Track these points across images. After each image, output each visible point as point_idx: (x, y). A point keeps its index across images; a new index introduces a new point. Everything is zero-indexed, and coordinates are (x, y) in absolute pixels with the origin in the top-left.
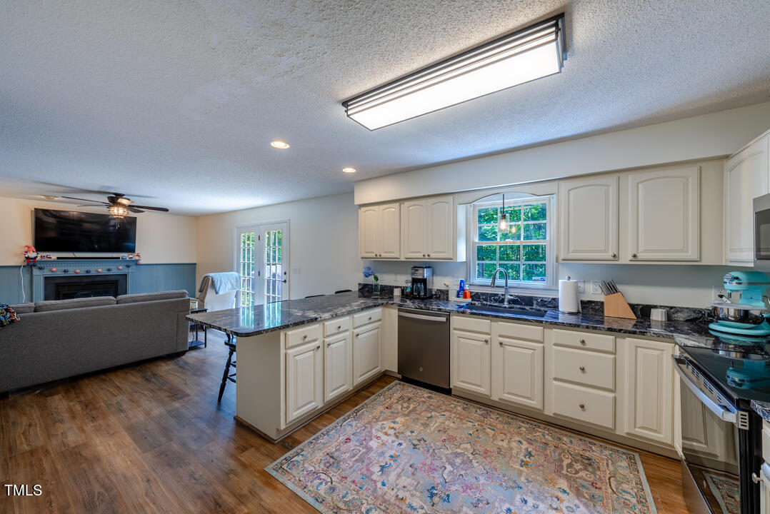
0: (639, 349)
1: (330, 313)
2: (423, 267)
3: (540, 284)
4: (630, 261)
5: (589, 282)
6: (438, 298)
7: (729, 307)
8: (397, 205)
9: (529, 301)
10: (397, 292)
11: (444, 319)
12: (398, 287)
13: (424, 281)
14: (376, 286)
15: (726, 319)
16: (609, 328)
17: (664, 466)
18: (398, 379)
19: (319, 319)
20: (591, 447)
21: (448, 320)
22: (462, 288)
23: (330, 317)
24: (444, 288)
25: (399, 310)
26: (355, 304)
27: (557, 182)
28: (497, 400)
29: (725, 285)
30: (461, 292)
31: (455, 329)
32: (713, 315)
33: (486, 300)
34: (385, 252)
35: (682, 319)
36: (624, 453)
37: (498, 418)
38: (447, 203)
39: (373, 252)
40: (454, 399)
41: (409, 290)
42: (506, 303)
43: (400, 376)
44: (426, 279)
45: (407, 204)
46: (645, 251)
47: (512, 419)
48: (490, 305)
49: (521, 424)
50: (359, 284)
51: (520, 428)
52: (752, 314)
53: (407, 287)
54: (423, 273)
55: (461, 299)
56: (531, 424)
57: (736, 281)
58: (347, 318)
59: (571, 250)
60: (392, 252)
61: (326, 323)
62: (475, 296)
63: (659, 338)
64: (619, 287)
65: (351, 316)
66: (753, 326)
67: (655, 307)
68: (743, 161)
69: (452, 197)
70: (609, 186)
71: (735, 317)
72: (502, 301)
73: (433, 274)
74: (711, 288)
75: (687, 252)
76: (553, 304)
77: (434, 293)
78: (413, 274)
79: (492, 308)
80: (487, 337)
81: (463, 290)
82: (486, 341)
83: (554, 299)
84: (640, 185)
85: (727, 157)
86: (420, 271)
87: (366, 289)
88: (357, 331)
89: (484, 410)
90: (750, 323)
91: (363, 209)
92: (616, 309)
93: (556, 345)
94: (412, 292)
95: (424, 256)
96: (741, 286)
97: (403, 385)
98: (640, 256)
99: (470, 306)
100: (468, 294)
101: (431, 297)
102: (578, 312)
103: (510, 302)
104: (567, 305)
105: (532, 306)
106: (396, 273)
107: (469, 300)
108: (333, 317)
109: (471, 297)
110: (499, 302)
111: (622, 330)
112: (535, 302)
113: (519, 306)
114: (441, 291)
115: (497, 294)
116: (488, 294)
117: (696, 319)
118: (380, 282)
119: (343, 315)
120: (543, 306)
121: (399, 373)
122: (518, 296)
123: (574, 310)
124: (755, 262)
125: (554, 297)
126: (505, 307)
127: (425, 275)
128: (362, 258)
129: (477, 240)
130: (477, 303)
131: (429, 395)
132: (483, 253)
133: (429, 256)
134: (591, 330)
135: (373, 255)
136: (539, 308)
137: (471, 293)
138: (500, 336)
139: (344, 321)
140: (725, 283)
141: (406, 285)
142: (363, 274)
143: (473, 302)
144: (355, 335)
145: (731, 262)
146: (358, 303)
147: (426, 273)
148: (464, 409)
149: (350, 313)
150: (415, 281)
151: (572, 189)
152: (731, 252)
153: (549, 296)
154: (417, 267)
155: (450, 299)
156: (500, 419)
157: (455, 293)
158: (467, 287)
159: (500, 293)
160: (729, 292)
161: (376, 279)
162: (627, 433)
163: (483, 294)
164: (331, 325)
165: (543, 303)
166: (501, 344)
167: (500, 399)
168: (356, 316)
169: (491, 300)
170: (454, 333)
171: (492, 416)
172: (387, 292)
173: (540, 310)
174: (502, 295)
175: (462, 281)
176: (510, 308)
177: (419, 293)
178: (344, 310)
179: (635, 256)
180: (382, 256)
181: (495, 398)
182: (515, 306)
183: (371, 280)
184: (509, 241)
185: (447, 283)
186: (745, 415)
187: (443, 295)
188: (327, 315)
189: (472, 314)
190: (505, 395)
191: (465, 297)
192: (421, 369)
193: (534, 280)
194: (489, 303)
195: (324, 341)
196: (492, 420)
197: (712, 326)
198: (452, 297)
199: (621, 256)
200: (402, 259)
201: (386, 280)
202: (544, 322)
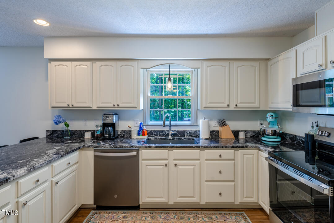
0: (244, 155)
1: (26, 168)
2: (112, 115)
3: (188, 123)
4: (234, 108)
5: (212, 120)
6: (123, 137)
7: (270, 129)
8: (89, 63)
9: (182, 133)
10: (88, 136)
11: (134, 154)
12: (87, 131)
13: (113, 125)
14: (67, 131)
15: (268, 135)
16: (232, 146)
17: (255, 215)
18: (94, 209)
19: (12, 179)
20: (226, 217)
21: (138, 153)
22: (141, 128)
23: (27, 172)
24: (127, 129)
25: (95, 151)
26: (51, 151)
27: (201, 61)
28: (173, 204)
29: (267, 119)
30: (141, 131)
31: (143, 160)
32: (263, 133)
33: (157, 135)
34: (78, 102)
35: (249, 136)
36: (239, 214)
37: (175, 217)
38: (133, 66)
39: (65, 102)
40: (142, 211)
41: (99, 133)
42: (170, 136)
43: (95, 206)
44: (115, 123)
45: (99, 63)
46: (240, 103)
47: (183, 214)
48: (160, 139)
49: (189, 215)
50: (47, 131)
51: (189, 219)
52: (277, 132)
53: (97, 131)
54: (113, 119)
55: (141, 137)
56: (194, 214)
57: (272, 117)
58: (46, 169)
59: (208, 102)
60: (85, 102)
61: (21, 181)
62: (150, 133)
63: (253, 148)
64: (227, 122)
65: (50, 165)
66: (276, 137)
67: (240, 131)
68: (278, 61)
69: (136, 62)
70: (225, 67)
71: (271, 134)
72: (168, 135)
73: (119, 119)
74: (258, 120)
75: (255, 103)
76: (196, 134)
77: (119, 133)
78: (104, 120)
79: (162, 141)
80: (166, 162)
81: (142, 130)
82: (166, 165)
83: (196, 131)
84: (238, 68)
85: (268, 59)
86: (110, 118)
87: (55, 135)
88: (55, 179)
89: (164, 213)
90: (276, 136)
91: (54, 63)
92: (226, 134)
93: (206, 160)
94: (102, 134)
95: (114, 105)
96: (273, 119)
97: (99, 213)
98: (239, 105)
99: (148, 141)
100: (146, 133)
101: (117, 137)
102: (209, 138)
103: (173, 135)
104: (204, 134)
105: (184, 136)
106: (86, 119)
107: (146, 136)
108: (29, 172)
109: (148, 134)
110: (165, 136)
111: (238, 146)
112: (186, 134)
113: (178, 138)
114: (125, 132)
115: (164, 131)
116: (158, 131)
117: (254, 135)
118: (70, 128)
119: (41, 166)
120: (191, 136)
121: (94, 204)
122: (177, 131)
123: (208, 137)
124: (292, 108)
125: (196, 130)
126: (170, 139)
127: (114, 120)
128: (53, 107)
129: (149, 95)
130: (152, 138)
131: (124, 215)
132: (154, 104)
133: (118, 105)
134: (224, 148)
135: (66, 105)
136: (188, 137)
137: (147, 131)
138: (175, 160)
139: (43, 173)
140: (267, 118)
141: (97, 129)
142: (53, 122)
143: (149, 138)
144: (54, 183)
145: (270, 108)
146: (55, 150)
147: (115, 119)
148: (152, 218)
149: (48, 163)
150: (105, 125)
151: (209, 66)
152: (271, 103)
153: (193, 129)
154: (107, 114)
155: (132, 137)
156: (176, 217)
157: (136, 132)
158: (145, 128)
159: (166, 130)
160: (269, 122)
161: (67, 125)
162: (240, 203)
163: (155, 131)
164: (27, 181)
165: (190, 134)
166: (176, 165)
167: (175, 203)
168: (55, 164)
169: (160, 135)
170: (142, 163)
171: (171, 216)
172: (78, 136)
173: (189, 139)
174: (167, 131)
175: (141, 124)
176: (173, 139)
177: (110, 135)
178: (42, 161)
179: (236, 105)
180: (74, 106)
181: (171, 203)
182: (176, 137)
183: (61, 127)
184: (170, 97)
185: (130, 126)
186: (332, 189)
187: (128, 134)
188: (21, 171)
189: (156, 147)
190: (178, 199)
191: (144, 134)
192: (116, 196)
193: (185, 121)
194: (159, 137)
195: (17, 202)
196: (172, 220)
197: (263, 138)
198: (134, 135)
199: (230, 105)
200: (94, 108)
201: (76, 125)
202: (201, 147)
